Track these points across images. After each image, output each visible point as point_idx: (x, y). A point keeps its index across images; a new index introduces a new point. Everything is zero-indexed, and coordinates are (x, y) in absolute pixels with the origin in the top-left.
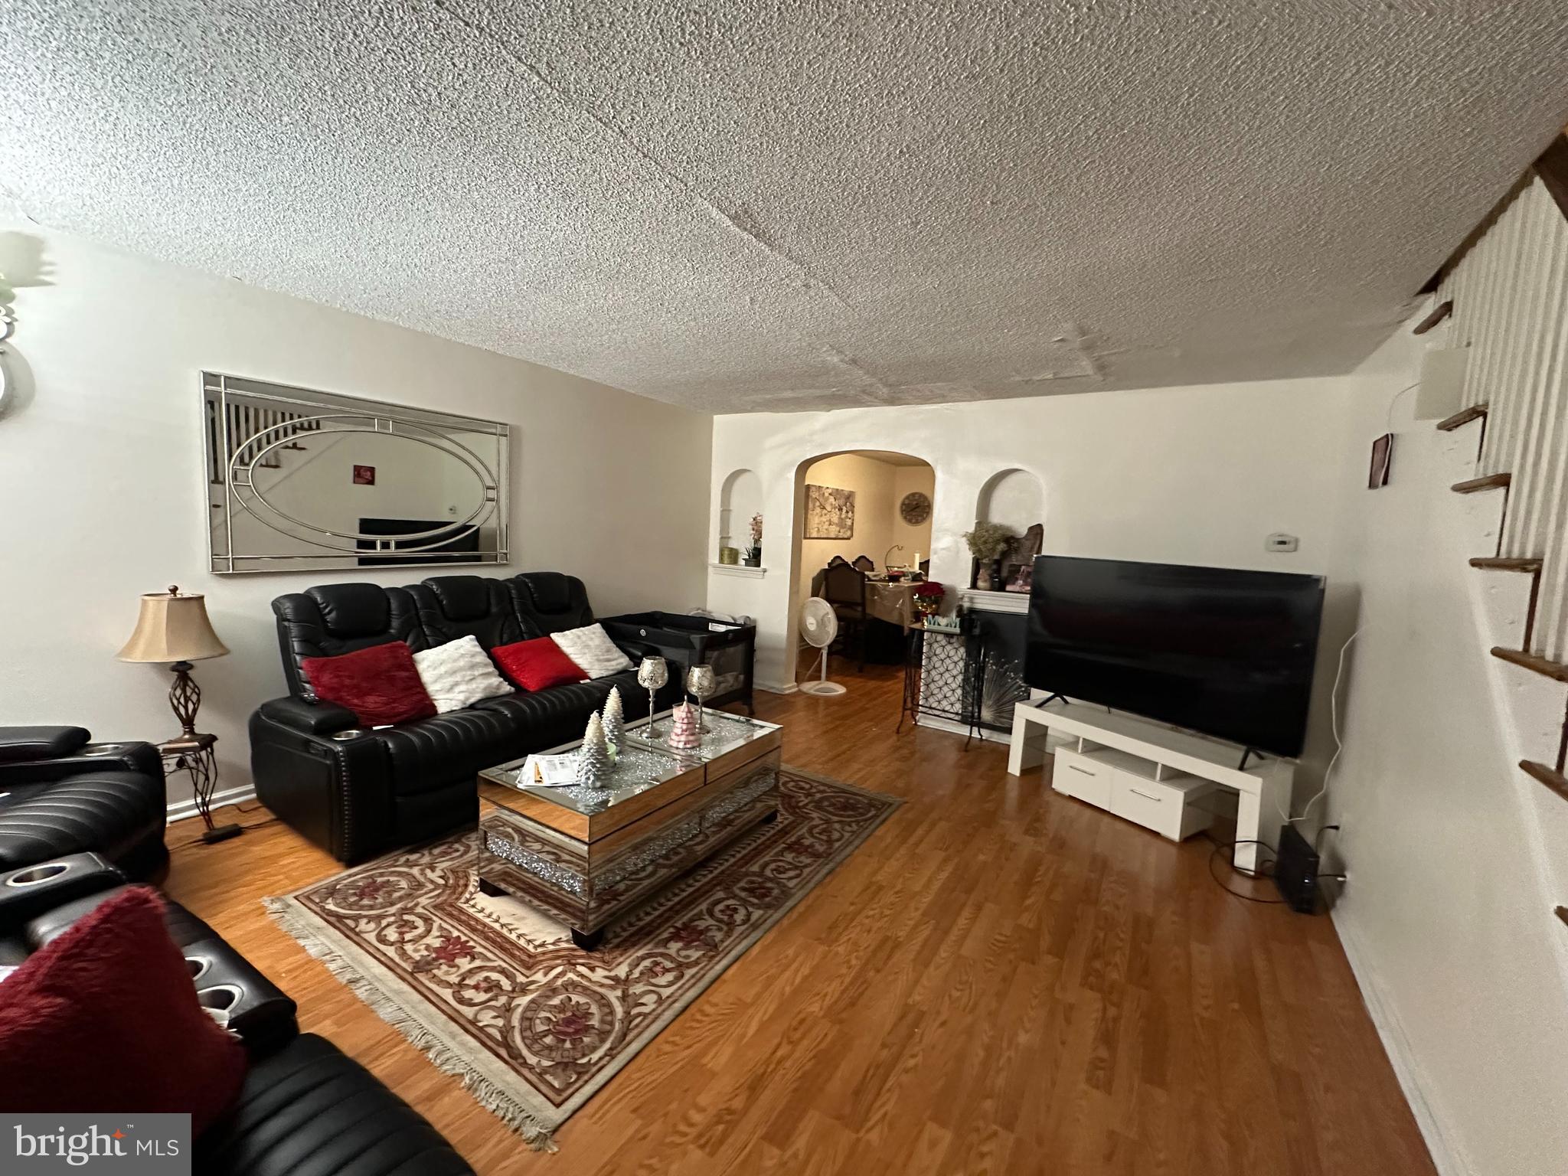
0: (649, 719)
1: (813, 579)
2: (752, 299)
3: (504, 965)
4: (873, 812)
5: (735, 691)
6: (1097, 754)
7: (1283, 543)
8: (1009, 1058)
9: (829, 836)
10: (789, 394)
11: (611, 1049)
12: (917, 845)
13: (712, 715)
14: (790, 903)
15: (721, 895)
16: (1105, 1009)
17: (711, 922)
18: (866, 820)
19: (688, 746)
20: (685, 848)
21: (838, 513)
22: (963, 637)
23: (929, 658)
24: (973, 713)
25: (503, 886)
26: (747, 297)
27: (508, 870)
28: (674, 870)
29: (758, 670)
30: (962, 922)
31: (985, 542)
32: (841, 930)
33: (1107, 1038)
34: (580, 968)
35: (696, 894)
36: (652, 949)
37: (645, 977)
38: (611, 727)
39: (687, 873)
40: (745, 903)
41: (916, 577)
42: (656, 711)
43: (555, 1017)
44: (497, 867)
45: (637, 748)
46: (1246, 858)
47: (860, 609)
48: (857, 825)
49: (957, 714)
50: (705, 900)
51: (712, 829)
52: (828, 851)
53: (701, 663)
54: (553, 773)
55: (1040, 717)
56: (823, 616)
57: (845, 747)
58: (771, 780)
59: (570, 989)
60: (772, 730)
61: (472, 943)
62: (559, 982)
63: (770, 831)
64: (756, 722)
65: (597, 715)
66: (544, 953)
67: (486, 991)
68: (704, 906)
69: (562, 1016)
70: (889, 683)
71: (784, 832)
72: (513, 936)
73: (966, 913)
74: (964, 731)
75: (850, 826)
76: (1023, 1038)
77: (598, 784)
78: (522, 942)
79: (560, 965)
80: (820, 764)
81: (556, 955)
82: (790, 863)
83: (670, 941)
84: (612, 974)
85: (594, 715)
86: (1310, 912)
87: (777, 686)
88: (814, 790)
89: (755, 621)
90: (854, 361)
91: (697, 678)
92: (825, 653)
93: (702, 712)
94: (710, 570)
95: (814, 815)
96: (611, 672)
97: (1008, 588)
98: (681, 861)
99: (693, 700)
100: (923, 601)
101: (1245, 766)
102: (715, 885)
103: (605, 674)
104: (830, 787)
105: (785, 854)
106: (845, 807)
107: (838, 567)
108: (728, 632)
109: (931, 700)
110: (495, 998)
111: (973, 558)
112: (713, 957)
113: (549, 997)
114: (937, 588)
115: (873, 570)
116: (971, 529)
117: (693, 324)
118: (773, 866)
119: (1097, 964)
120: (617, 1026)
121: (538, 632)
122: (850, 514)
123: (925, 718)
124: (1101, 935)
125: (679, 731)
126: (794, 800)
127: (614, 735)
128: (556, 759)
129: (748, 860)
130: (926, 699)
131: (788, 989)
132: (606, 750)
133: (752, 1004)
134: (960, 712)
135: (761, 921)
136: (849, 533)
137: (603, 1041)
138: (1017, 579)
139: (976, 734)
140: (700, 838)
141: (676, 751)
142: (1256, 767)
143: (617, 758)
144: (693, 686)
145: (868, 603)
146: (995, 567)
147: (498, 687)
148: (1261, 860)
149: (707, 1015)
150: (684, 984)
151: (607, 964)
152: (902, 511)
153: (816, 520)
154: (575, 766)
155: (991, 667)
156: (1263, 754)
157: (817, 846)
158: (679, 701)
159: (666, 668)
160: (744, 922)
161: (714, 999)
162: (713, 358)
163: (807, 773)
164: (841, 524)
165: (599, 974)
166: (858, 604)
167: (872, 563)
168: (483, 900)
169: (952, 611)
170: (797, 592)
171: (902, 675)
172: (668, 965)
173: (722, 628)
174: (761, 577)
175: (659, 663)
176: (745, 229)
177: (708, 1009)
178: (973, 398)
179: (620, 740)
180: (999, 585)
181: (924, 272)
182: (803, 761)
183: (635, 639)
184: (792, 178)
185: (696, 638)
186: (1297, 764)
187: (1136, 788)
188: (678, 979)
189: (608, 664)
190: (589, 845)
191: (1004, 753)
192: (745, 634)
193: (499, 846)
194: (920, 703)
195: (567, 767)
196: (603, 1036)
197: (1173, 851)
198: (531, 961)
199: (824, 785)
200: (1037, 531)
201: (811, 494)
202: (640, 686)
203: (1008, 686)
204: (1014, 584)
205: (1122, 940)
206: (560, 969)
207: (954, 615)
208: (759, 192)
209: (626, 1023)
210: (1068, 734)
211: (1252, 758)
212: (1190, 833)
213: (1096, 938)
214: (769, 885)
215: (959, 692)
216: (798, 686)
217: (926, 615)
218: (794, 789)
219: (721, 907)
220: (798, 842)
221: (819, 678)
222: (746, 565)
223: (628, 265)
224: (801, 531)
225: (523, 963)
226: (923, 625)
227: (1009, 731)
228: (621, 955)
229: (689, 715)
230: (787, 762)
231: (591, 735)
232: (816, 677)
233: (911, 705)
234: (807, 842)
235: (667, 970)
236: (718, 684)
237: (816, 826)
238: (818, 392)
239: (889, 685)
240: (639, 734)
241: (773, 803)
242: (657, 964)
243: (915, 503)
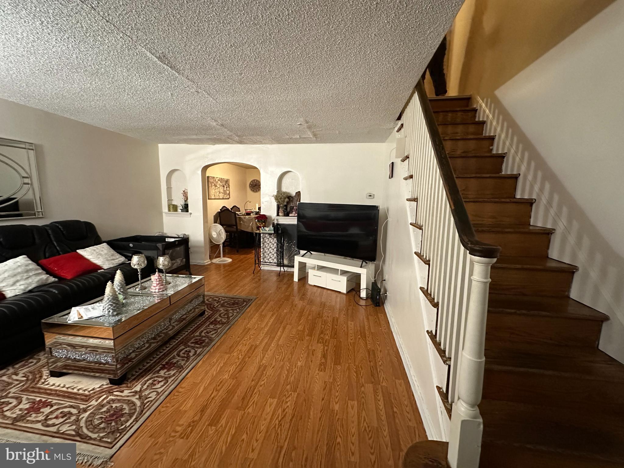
0: (139, 282)
1: (214, 216)
2: (172, 94)
3: (71, 404)
4: (245, 303)
5: (182, 266)
6: (322, 270)
7: (370, 196)
8: (295, 371)
9: (228, 316)
10: (194, 137)
11: (136, 418)
12: (262, 311)
13: (171, 276)
14: (213, 343)
15: (183, 347)
16: (324, 347)
17: (179, 358)
18: (243, 307)
19: (160, 290)
20: (164, 333)
21: (223, 188)
22: (275, 234)
23: (263, 243)
24: (280, 262)
25: (65, 371)
26: (169, 93)
27: (66, 364)
28: (159, 343)
29: (191, 256)
30: (279, 333)
31: (281, 198)
32: (234, 347)
33: (324, 356)
34: (115, 393)
35: (171, 350)
36: (152, 376)
37: (150, 387)
38: (119, 288)
39: (166, 343)
40: (193, 348)
41: (257, 213)
42: (141, 279)
43: (105, 415)
44: (59, 364)
45: (134, 295)
46: (363, 294)
47: (235, 227)
48: (239, 309)
49: (275, 263)
50: (175, 351)
51: (176, 323)
52: (228, 321)
53: (163, 255)
54: (87, 313)
55: (303, 260)
56: (219, 231)
57: (233, 282)
58: (201, 299)
59: (111, 402)
60: (199, 279)
61: (50, 400)
62: (105, 401)
63: (203, 319)
64: (193, 276)
65: (111, 283)
66: (95, 393)
67: (62, 417)
68: (175, 353)
69: (108, 414)
70: (249, 255)
71: (209, 318)
72: (75, 391)
73: (281, 330)
74: (278, 269)
75: (236, 310)
76: (299, 364)
77: (115, 313)
78: (81, 392)
79: (104, 395)
80: (223, 290)
81: (102, 392)
82: (213, 329)
83: (160, 370)
84: (133, 390)
85: (109, 283)
86: (379, 306)
87: (202, 262)
88: (220, 300)
89: (188, 235)
90: (222, 125)
91: (162, 261)
92: (221, 246)
93: (166, 276)
94: (164, 214)
95: (221, 309)
96: (116, 265)
97: (290, 215)
98: (162, 339)
99: (161, 271)
100: (259, 222)
101: (362, 266)
102: (180, 344)
103: (112, 266)
104: (227, 298)
105: (210, 326)
106: (233, 304)
107: (224, 210)
108: (175, 241)
109: (265, 259)
110: (69, 418)
111: (277, 205)
112: (181, 371)
113: (100, 409)
114: (264, 216)
115: (240, 211)
116: (275, 194)
117: (143, 102)
118: (205, 331)
119: (322, 336)
120: (138, 409)
121: (69, 250)
122: (228, 189)
123: (264, 266)
124: (323, 326)
125: (155, 285)
126: (212, 305)
127: (121, 291)
128: (89, 307)
129: (194, 331)
130: (263, 259)
131: (215, 373)
132: (117, 297)
133: (200, 382)
134: (276, 262)
135: (201, 352)
136: (228, 197)
137: (131, 417)
138: (293, 212)
139: (282, 269)
140: (171, 327)
141: (154, 294)
142: (365, 266)
143: (124, 301)
144: (160, 265)
145: (238, 225)
146: (285, 207)
147: (47, 279)
148: (367, 294)
149: (181, 392)
150: (169, 384)
151: (129, 388)
152: (250, 187)
153: (213, 192)
154: (101, 308)
155: (286, 244)
156: (367, 262)
157: (223, 320)
158: (154, 273)
159: (145, 259)
160: (194, 355)
161: (183, 385)
162: (155, 118)
163: (217, 294)
164: (225, 193)
165: (126, 392)
166: (234, 225)
167: (239, 208)
168: (53, 380)
169: (270, 225)
170: (207, 222)
171: (254, 252)
172: (160, 379)
173: (173, 240)
174: (190, 216)
175: (141, 257)
176: (165, 64)
177: (181, 390)
178: (272, 143)
179: (125, 293)
180: (287, 214)
181: (247, 93)
182: (215, 290)
183: (127, 249)
184: (185, 46)
185: (160, 245)
186: (375, 263)
187: (333, 279)
188: (165, 384)
189: (113, 261)
190: (114, 340)
191: (292, 274)
192: (184, 242)
193: (59, 353)
194: (261, 261)
195: (96, 309)
196: (131, 415)
197: (344, 296)
198: (88, 398)
199: (224, 297)
200: (298, 194)
201: (210, 180)
202: (133, 268)
203: (293, 250)
204: (292, 213)
205: (329, 326)
206: (105, 396)
207: (271, 226)
208: (170, 49)
209: (142, 407)
210: (312, 264)
211: (364, 263)
212: (348, 290)
213: (322, 328)
214: (204, 339)
215: (275, 255)
216: (211, 261)
217: (261, 227)
218: (212, 301)
219: (183, 351)
220: (215, 320)
221: (220, 257)
222: (182, 212)
223: (103, 70)
224: (206, 196)
225: (82, 400)
226: (260, 231)
227: (293, 267)
228: (137, 382)
229: (159, 277)
230: (208, 291)
231: (108, 292)
232: (218, 256)
233: (258, 262)
234: (218, 320)
235: (159, 382)
236: (173, 264)
237: (222, 313)
238: (208, 137)
239: (249, 256)
240: (135, 289)
241: (203, 308)
242: (155, 381)
243: (255, 184)
